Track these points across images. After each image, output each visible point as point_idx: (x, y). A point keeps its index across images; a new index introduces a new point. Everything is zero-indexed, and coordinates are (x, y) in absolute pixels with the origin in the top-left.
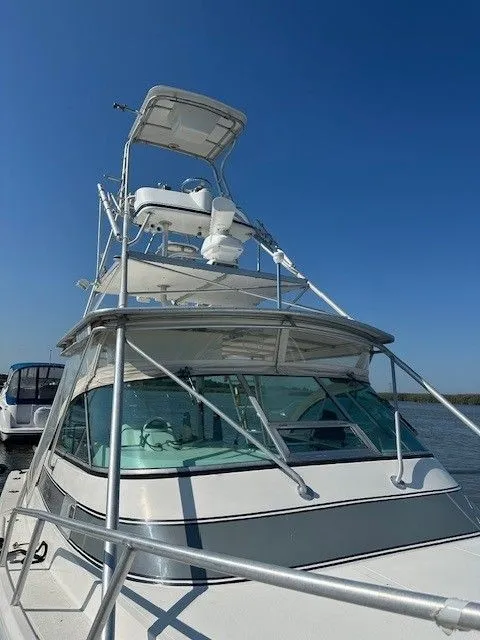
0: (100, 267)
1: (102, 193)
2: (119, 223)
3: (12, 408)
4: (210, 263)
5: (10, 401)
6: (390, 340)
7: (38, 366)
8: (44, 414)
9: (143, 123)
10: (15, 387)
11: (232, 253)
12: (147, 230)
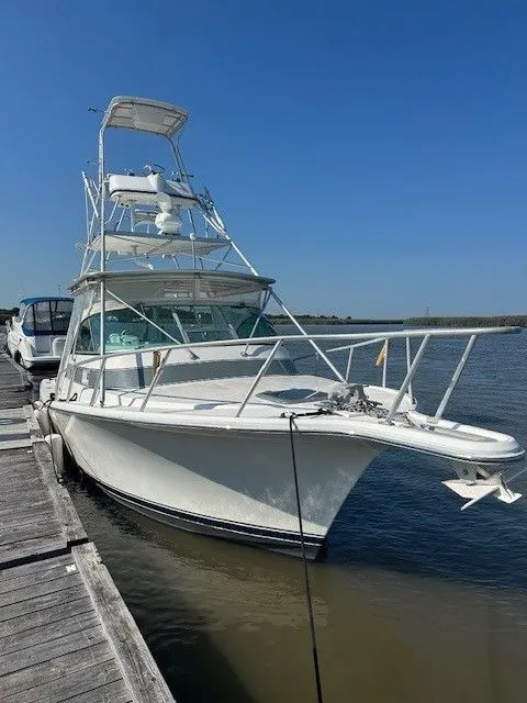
0: (89, 233)
1: (86, 180)
2: (98, 206)
3: (31, 340)
4: (160, 233)
5: (27, 333)
6: (273, 282)
7: (50, 300)
8: (61, 345)
9: (113, 116)
10: (30, 320)
11: (175, 226)
12: (120, 206)
